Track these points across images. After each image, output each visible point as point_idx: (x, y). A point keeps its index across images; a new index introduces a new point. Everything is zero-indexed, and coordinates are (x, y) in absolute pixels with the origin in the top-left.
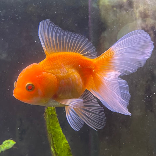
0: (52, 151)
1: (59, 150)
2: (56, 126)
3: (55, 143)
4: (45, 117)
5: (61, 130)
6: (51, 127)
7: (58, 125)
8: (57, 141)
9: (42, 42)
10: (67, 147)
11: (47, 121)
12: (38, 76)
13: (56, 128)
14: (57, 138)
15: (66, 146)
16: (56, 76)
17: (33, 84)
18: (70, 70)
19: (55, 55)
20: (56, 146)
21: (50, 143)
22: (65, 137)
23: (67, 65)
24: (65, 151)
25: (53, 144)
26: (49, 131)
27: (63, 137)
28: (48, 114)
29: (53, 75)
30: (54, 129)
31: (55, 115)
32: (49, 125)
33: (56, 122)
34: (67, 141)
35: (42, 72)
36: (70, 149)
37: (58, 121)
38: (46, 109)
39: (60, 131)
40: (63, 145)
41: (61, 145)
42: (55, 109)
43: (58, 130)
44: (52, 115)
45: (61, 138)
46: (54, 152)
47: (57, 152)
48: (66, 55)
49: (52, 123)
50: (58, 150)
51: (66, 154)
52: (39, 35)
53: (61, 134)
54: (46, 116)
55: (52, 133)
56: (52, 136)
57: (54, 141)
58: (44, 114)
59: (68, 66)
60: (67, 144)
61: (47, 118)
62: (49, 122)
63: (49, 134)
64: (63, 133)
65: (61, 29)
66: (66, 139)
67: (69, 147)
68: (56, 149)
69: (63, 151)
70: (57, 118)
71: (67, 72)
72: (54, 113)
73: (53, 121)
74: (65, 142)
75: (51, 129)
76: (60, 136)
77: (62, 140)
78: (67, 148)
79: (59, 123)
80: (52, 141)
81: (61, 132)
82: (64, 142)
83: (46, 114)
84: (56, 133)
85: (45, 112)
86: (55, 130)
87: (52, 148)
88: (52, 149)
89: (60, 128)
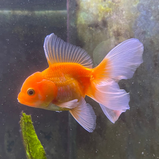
0: (27, 155)
1: (35, 154)
2: (32, 133)
3: (31, 148)
4: (20, 125)
5: (36, 136)
6: (27, 133)
7: (34, 131)
8: (33, 146)
9: (46, 52)
10: (43, 151)
11: (23, 128)
12: (38, 83)
13: (32, 134)
14: (32, 143)
15: (41, 150)
16: (55, 83)
17: (34, 90)
18: (68, 78)
19: (57, 65)
20: (32, 151)
21: (26, 148)
22: (40, 143)
23: (66, 73)
24: (40, 155)
25: (29, 149)
26: (25, 137)
27: (38, 143)
28: (24, 122)
29: (52, 82)
30: (29, 135)
31: (31, 123)
32: (25, 132)
33: (32, 129)
34: (42, 147)
35: (42, 79)
36: (45, 153)
37: (34, 128)
38: (22, 117)
39: (35, 138)
40: (38, 150)
41: (37, 150)
42: (31, 117)
43: (33, 136)
44: (28, 122)
45: (37, 143)
46: (30, 156)
47: (33, 156)
48: (67, 65)
49: (28, 130)
50: (33, 154)
51: (41, 158)
52: (44, 46)
53: (36, 140)
54: (22, 123)
55: (28, 139)
56: (28, 141)
57: (30, 146)
58: (20, 121)
59: (67, 75)
60: (42, 149)
61: (23, 125)
62: (25, 129)
63: (25, 140)
64: (38, 139)
65: (63, 41)
66: (41, 145)
67: (44, 151)
68: (31, 154)
69: (38, 156)
70: (33, 125)
71: (66, 80)
72: (30, 121)
73: (29, 128)
74: (41, 147)
75: (27, 135)
76: (36, 142)
77: (37, 145)
78: (42, 153)
79: (34, 130)
80: (27, 146)
81: (37, 138)
82: (39, 148)
83: (21, 121)
84: (32, 139)
85: (21, 119)
86: (31, 136)
87: (27, 152)
88: (28, 154)
89: (36, 135)
